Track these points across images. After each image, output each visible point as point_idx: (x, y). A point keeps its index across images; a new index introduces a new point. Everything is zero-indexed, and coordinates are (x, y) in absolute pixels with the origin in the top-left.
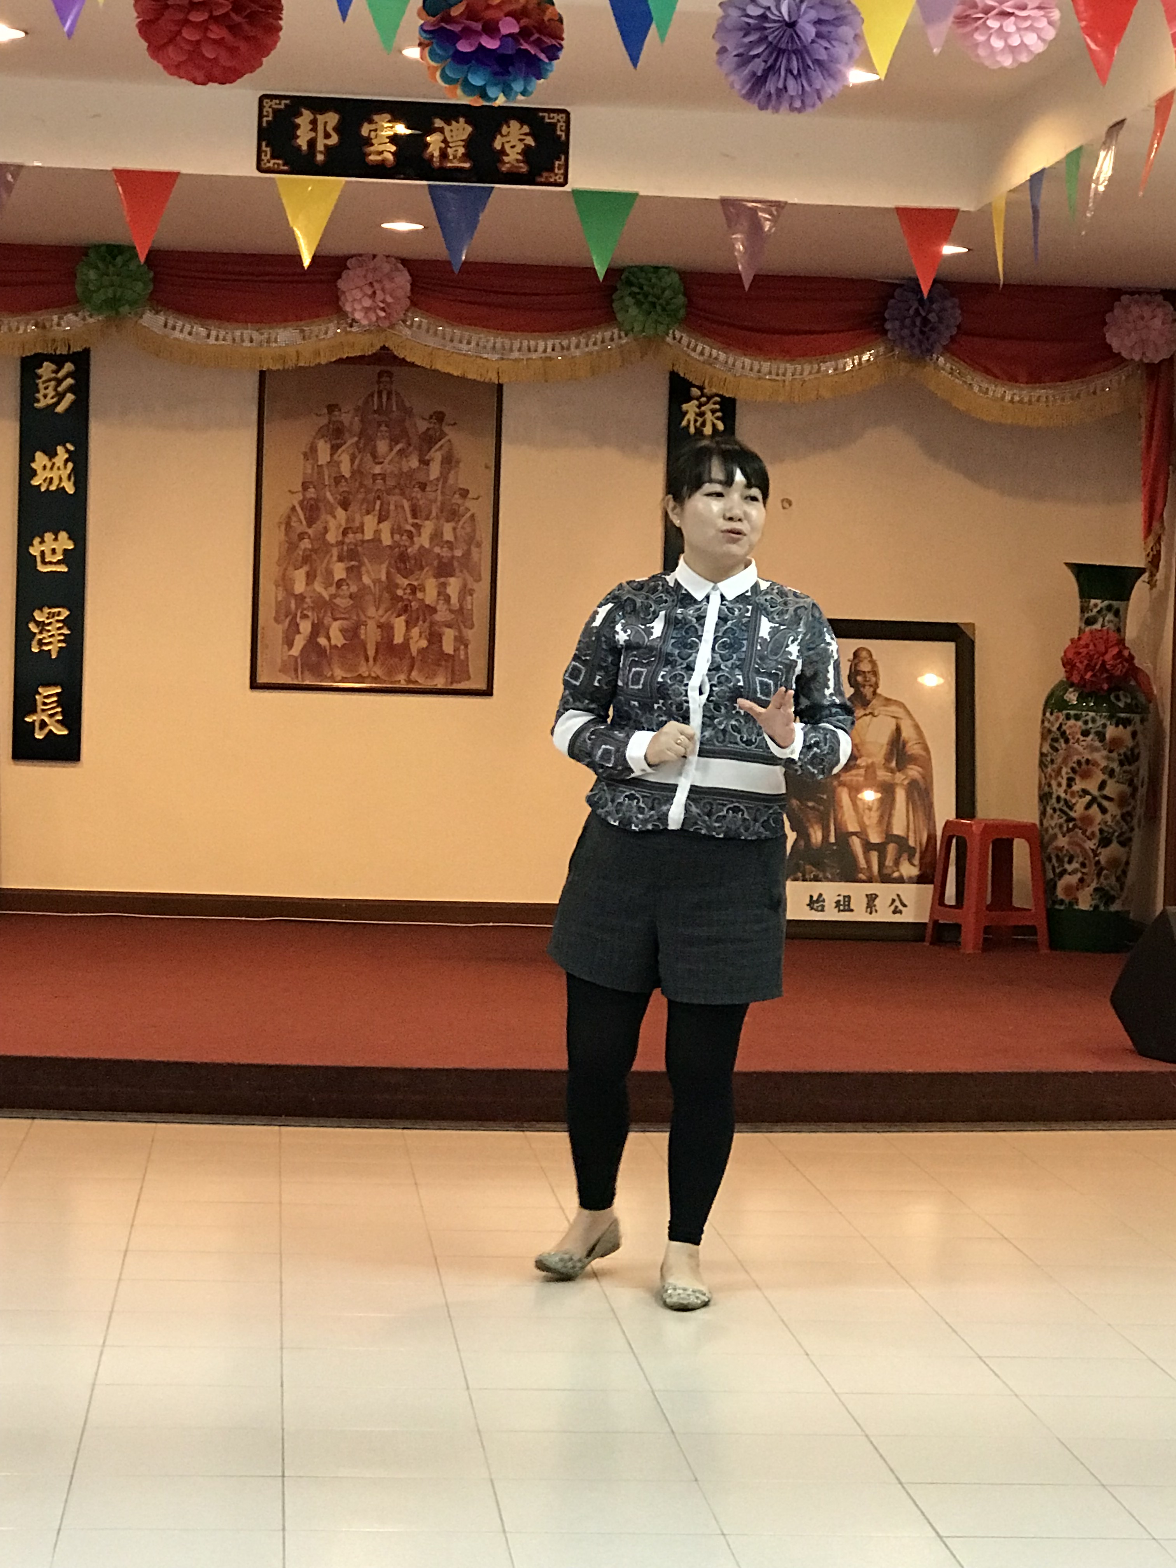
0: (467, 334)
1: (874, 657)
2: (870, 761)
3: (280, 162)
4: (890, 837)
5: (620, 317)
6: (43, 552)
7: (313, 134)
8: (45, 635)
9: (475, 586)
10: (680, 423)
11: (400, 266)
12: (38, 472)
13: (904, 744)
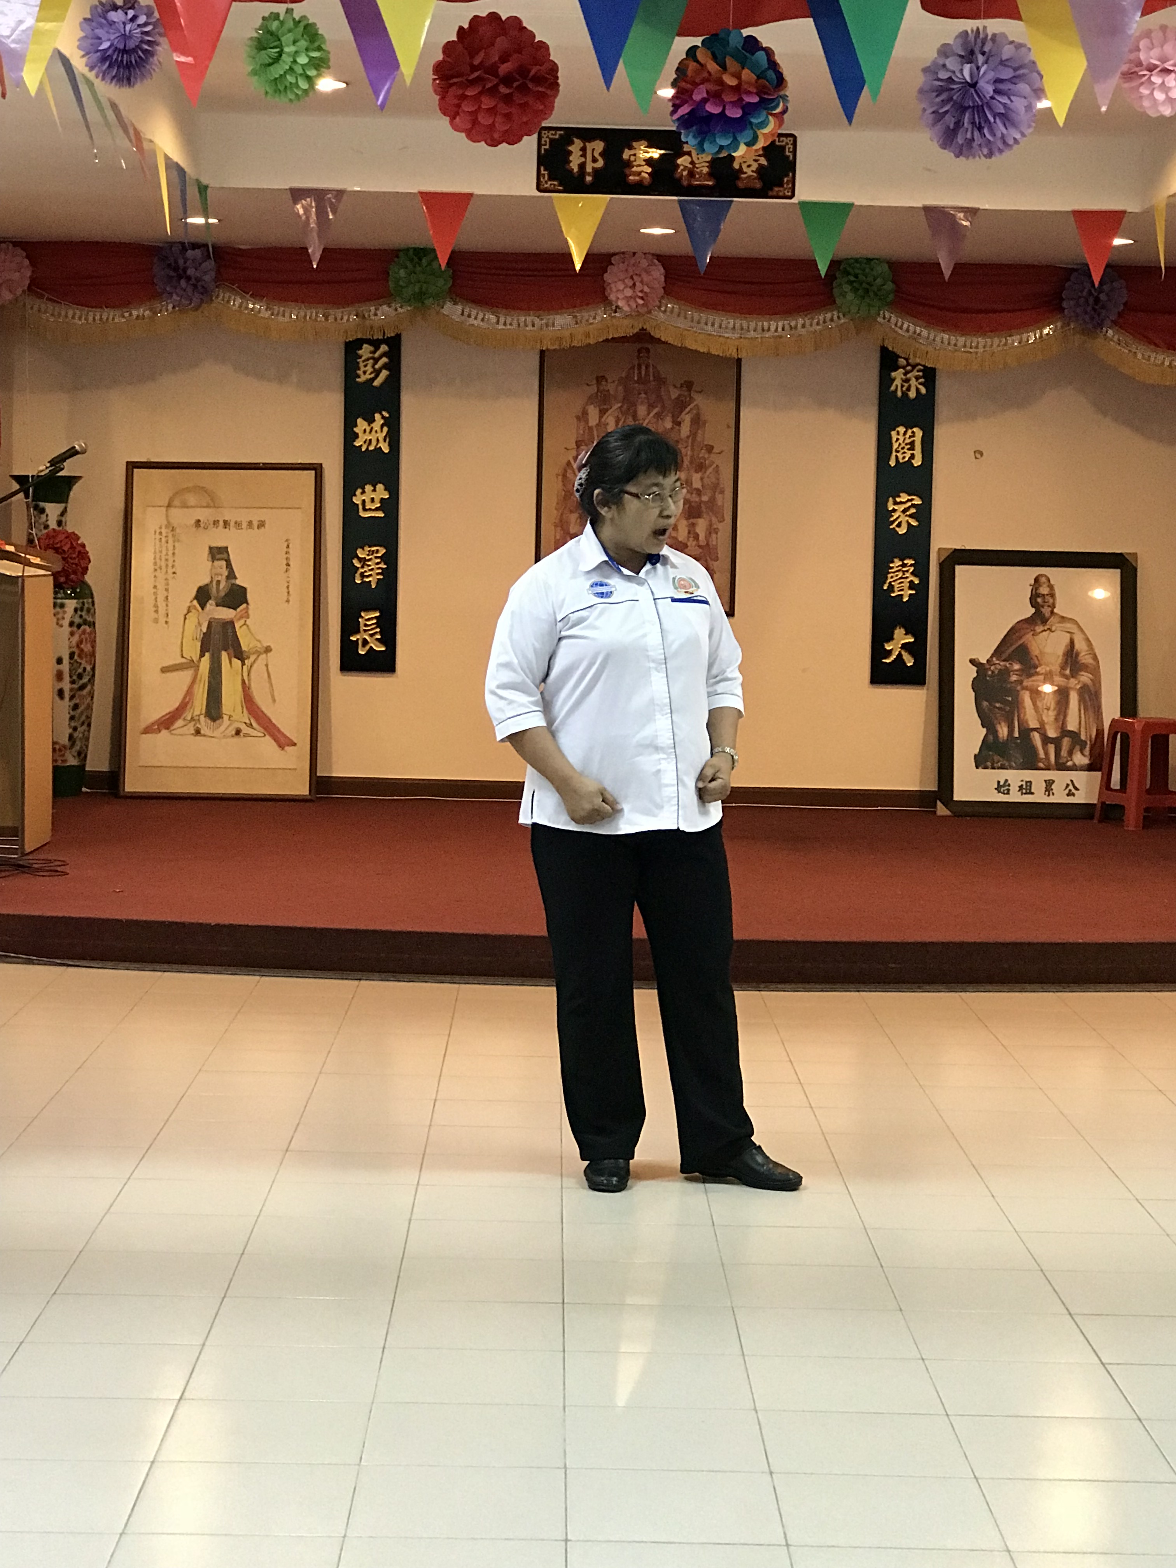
0: (711, 318)
1: (1052, 582)
2: (1048, 669)
3: (556, 183)
4: (1065, 732)
5: (838, 301)
6: (364, 501)
7: (583, 159)
8: (366, 569)
9: (720, 526)
10: (890, 387)
11: (656, 261)
12: (360, 435)
13: (1077, 654)
